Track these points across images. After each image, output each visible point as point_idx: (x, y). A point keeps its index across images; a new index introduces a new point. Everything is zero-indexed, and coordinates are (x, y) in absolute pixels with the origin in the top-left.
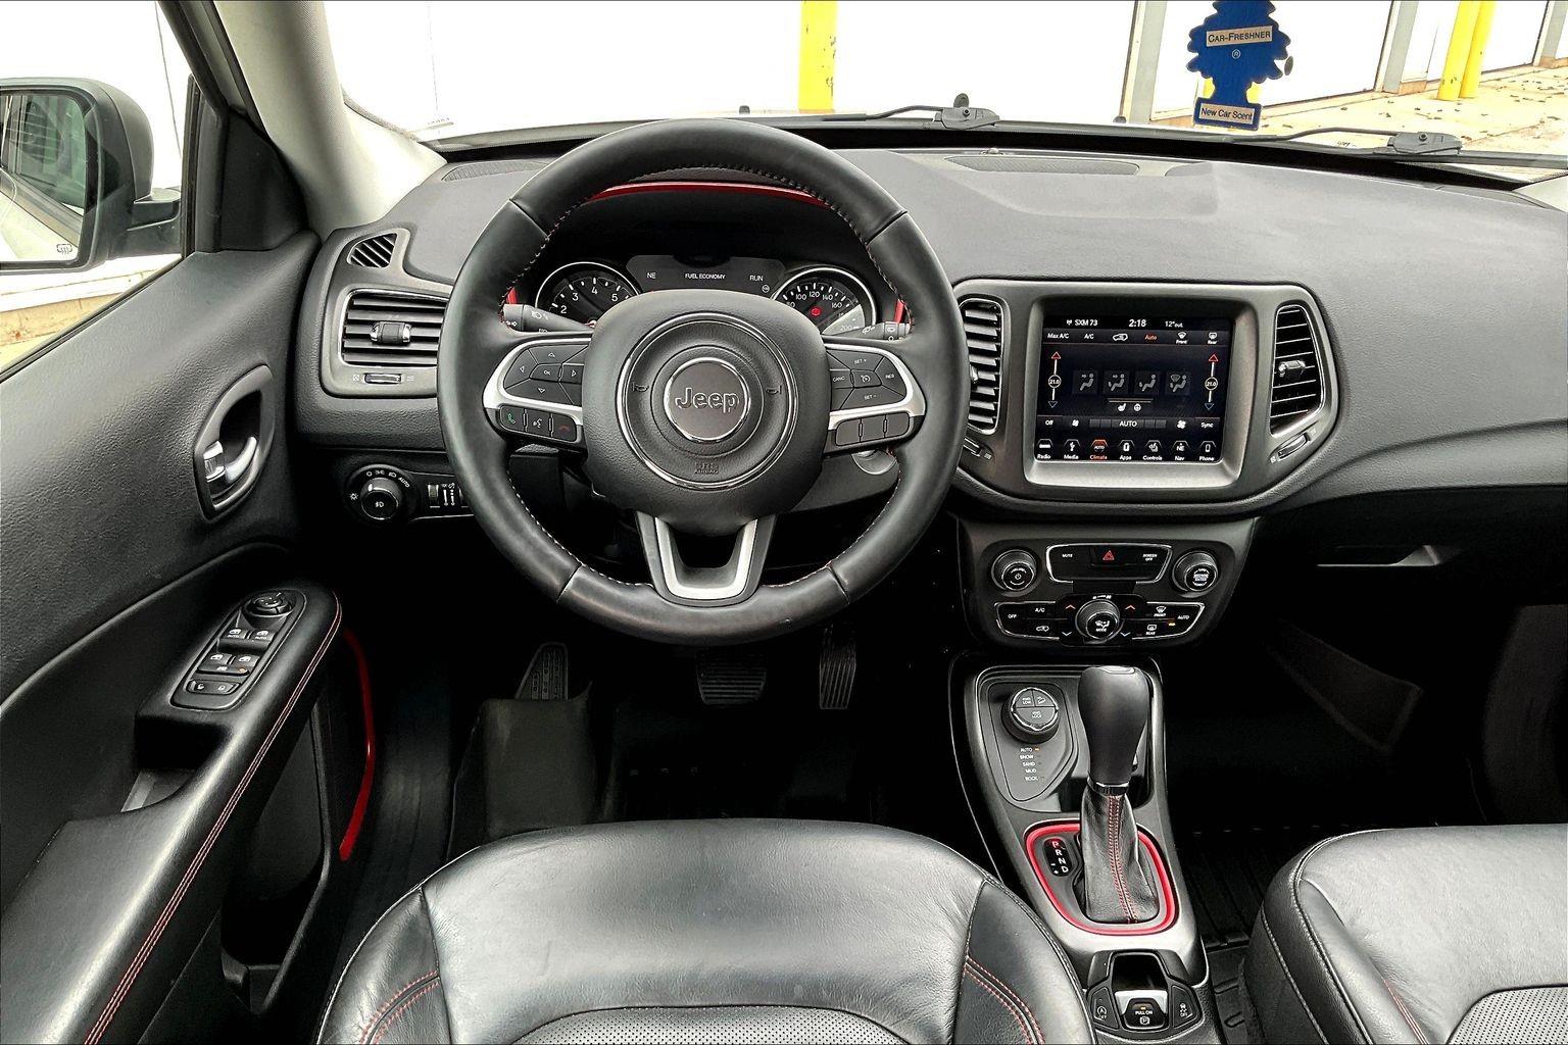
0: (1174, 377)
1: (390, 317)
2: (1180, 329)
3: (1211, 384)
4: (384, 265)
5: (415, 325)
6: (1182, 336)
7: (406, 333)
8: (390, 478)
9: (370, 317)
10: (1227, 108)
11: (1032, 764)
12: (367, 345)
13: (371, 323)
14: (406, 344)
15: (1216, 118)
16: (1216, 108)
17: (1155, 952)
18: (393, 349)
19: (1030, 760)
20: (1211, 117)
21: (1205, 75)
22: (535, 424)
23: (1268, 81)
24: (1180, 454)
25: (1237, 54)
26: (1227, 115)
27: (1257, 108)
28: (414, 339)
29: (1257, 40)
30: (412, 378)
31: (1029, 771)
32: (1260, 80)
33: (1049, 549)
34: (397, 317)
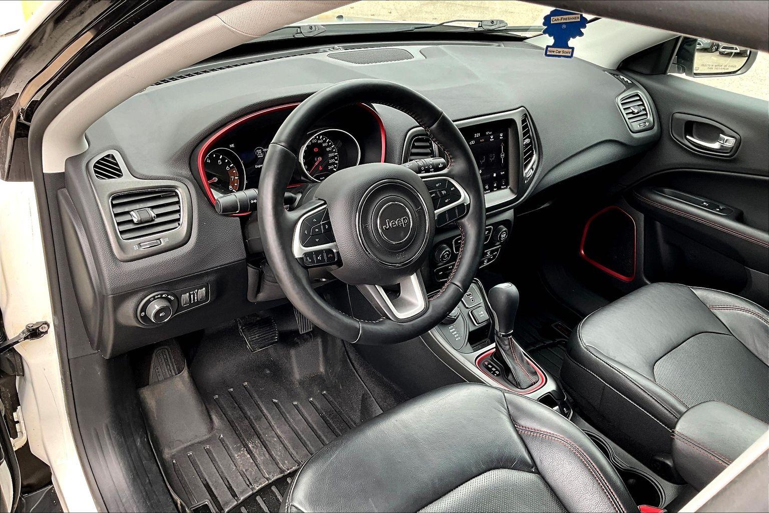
0: (491, 155)
1: (137, 206)
2: (491, 135)
3: (502, 156)
4: (119, 176)
5: (153, 208)
6: (492, 137)
7: (153, 213)
8: (163, 298)
9: (126, 209)
10: (559, 49)
11: (455, 332)
12: (131, 226)
13: (128, 213)
14: (153, 220)
15: (555, 54)
16: (555, 49)
17: (549, 393)
18: (146, 225)
19: (454, 331)
20: (553, 54)
21: (550, 35)
22: (319, 258)
23: (578, 37)
24: (495, 187)
25: (564, 26)
26: (559, 52)
27: (573, 49)
28: (158, 216)
29: (573, 20)
30: (167, 240)
31: (455, 336)
32: (574, 37)
33: (454, 241)
34: (142, 205)
